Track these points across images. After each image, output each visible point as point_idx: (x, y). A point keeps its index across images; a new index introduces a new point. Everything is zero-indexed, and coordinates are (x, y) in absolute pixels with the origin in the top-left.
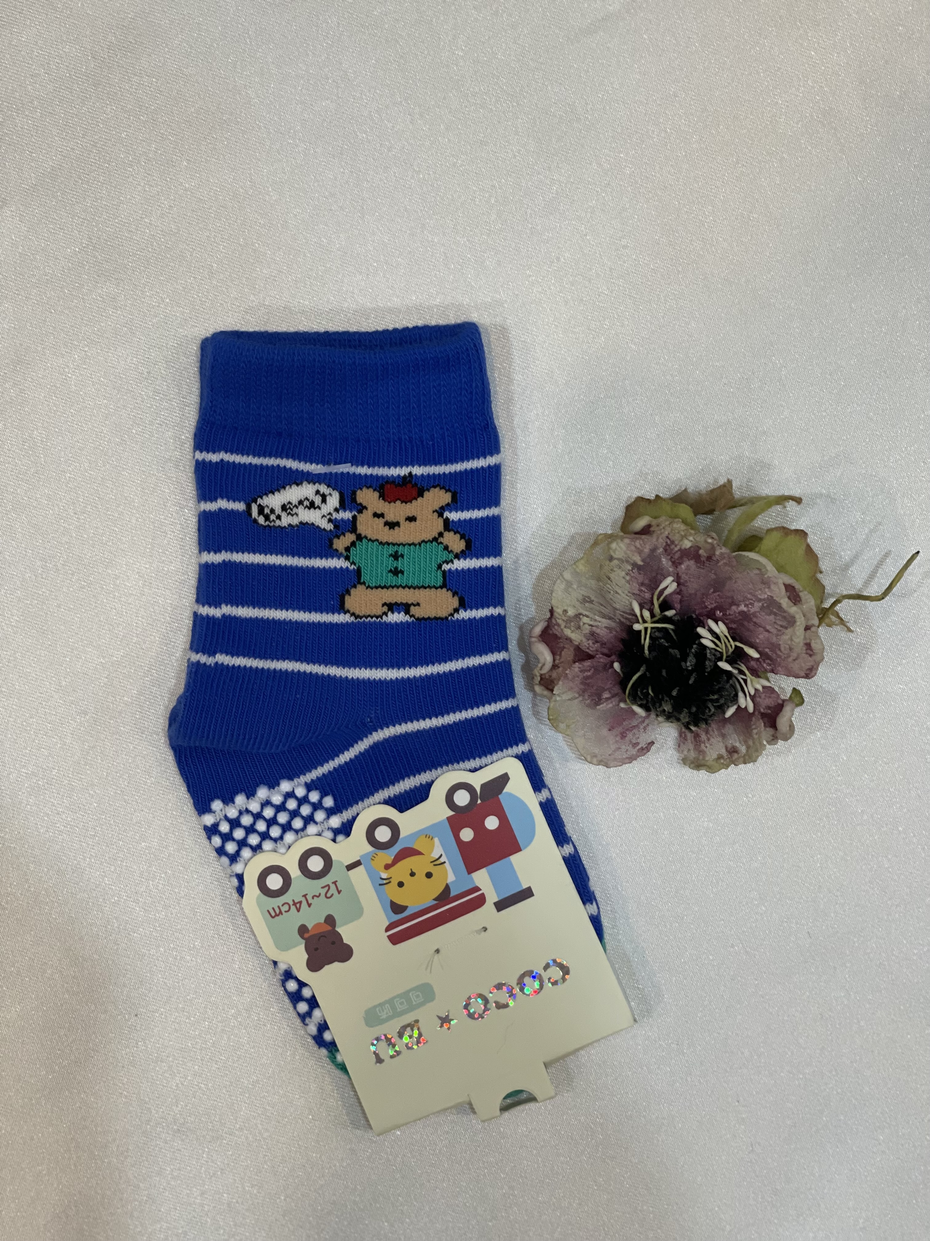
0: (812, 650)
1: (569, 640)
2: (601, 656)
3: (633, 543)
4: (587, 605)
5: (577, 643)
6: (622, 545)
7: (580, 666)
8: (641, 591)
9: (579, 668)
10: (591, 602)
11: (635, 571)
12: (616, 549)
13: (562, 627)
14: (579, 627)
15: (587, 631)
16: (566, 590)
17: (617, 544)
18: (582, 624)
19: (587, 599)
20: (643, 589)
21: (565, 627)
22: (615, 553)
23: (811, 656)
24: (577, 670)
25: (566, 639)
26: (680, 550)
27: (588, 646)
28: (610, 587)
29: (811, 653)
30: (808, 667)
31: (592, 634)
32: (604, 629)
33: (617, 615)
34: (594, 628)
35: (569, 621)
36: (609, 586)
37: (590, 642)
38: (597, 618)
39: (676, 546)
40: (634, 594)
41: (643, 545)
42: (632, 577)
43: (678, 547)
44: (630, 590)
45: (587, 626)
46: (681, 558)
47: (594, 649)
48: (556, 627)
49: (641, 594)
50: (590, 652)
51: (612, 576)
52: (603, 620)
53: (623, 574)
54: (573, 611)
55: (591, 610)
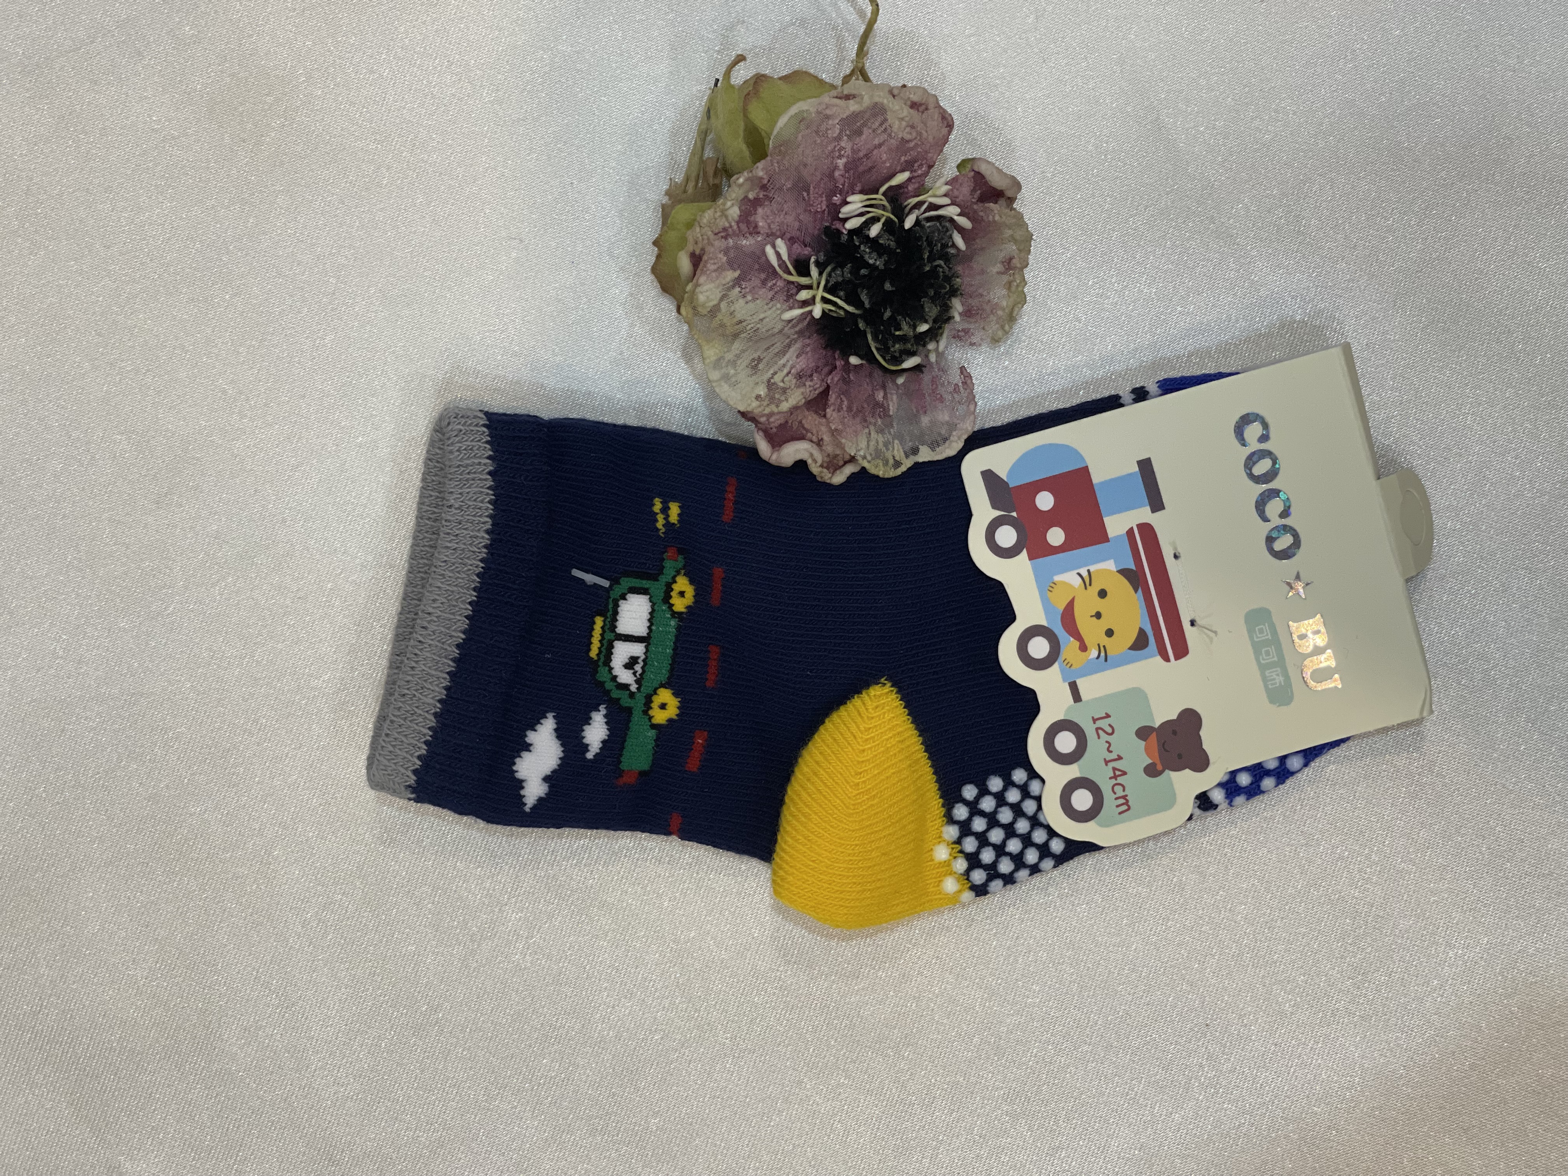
0: (921, 105)
1: (796, 408)
2: (830, 377)
3: (708, 272)
4: (761, 366)
5: (803, 401)
6: (705, 288)
7: (832, 408)
8: (771, 289)
9: (834, 410)
10: (760, 360)
11: (744, 285)
12: (708, 297)
13: (776, 410)
14: (784, 391)
15: (794, 381)
16: (734, 385)
17: (702, 293)
18: (782, 384)
19: (753, 364)
20: (770, 285)
21: (777, 406)
22: (712, 300)
23: (927, 109)
24: (835, 414)
25: (791, 414)
26: (738, 223)
27: (812, 388)
28: (752, 325)
29: (923, 107)
30: (940, 119)
31: (799, 376)
32: (799, 360)
33: (789, 332)
34: (793, 371)
35: (772, 400)
36: (749, 327)
37: (808, 383)
38: (782, 361)
39: (731, 226)
40: (771, 299)
41: (716, 261)
42: (750, 291)
43: (733, 224)
44: (765, 302)
45: (786, 379)
46: (748, 223)
47: (819, 383)
48: (772, 420)
49: (776, 290)
50: (821, 389)
51: (739, 316)
52: (787, 356)
53: (742, 302)
54: (761, 388)
55: (769, 365)
